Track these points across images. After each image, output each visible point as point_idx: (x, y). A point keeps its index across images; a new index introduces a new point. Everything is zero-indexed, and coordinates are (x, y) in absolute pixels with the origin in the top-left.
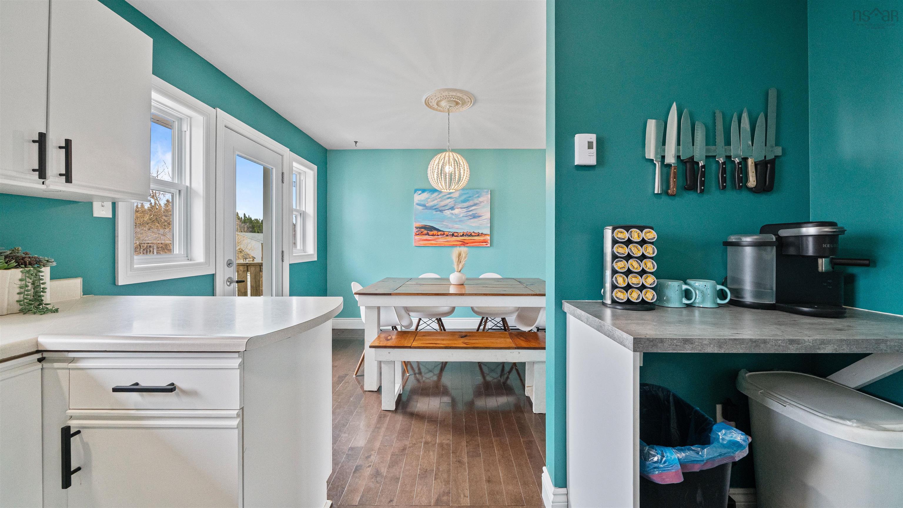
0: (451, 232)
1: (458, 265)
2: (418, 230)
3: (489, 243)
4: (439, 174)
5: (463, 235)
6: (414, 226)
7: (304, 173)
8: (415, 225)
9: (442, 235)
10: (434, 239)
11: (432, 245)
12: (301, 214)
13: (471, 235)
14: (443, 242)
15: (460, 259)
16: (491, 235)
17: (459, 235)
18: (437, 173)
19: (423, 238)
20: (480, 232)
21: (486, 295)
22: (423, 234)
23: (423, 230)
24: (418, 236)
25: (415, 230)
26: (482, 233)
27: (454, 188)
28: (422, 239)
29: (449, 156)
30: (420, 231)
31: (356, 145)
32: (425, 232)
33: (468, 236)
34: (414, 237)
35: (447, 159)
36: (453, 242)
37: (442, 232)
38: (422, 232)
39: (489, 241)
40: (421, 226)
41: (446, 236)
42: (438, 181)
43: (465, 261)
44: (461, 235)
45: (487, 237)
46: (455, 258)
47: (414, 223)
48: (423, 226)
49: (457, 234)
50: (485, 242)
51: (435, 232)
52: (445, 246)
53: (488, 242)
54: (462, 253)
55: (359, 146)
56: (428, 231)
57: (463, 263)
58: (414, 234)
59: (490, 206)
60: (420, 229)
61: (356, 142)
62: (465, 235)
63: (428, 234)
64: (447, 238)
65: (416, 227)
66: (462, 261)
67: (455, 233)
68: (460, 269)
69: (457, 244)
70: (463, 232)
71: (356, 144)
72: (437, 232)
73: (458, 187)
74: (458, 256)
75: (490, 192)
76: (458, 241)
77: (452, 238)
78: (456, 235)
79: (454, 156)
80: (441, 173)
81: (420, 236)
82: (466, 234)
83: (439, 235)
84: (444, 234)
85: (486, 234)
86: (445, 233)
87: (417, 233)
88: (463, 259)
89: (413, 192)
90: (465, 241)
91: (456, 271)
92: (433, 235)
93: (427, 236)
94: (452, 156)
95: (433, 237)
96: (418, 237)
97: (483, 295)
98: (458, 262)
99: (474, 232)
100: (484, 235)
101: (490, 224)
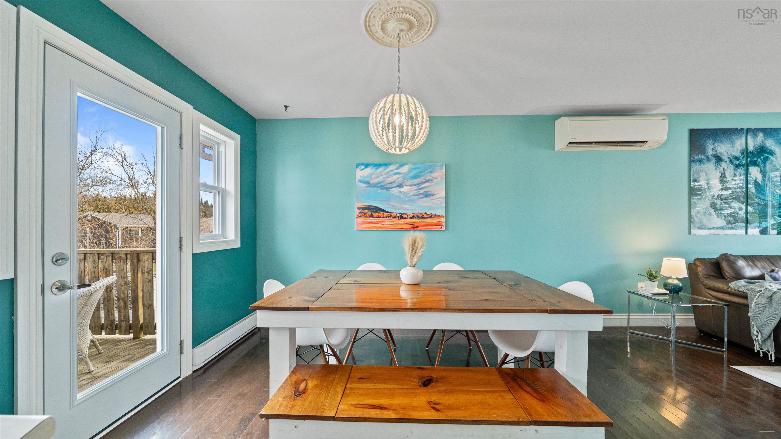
0: (399, 214)
1: (412, 257)
2: (361, 211)
3: (444, 226)
4: (385, 127)
5: (413, 217)
6: (356, 207)
7: (224, 143)
8: (357, 205)
9: (389, 217)
10: (379, 222)
11: (377, 228)
12: (219, 192)
13: (422, 217)
14: (390, 224)
15: (415, 248)
16: (446, 217)
17: (409, 216)
18: (383, 125)
19: (366, 221)
20: (434, 214)
21: (463, 312)
22: (366, 216)
23: (366, 211)
24: (360, 218)
25: (356, 212)
26: (435, 215)
27: (407, 146)
28: (364, 221)
29: (400, 100)
30: (362, 212)
31: (286, 111)
32: (369, 213)
33: (419, 218)
34: (356, 219)
35: (396, 104)
36: (402, 225)
37: (389, 214)
38: (365, 214)
39: (444, 224)
40: (365, 207)
41: (394, 218)
42: (384, 133)
43: (422, 252)
44: (411, 217)
45: (441, 219)
46: (407, 247)
47: (356, 203)
48: (367, 206)
49: (406, 215)
50: (439, 225)
51: (380, 214)
52: (392, 230)
53: (442, 225)
54: (418, 240)
55: (292, 113)
56: (372, 213)
57: (419, 254)
58: (356, 216)
59: (444, 183)
60: (363, 210)
61: (286, 107)
62: (415, 216)
63: (372, 216)
64: (395, 220)
65: (358, 208)
66: (418, 252)
67: (404, 215)
68: (414, 262)
69: (406, 227)
70: (414, 213)
71: (286, 109)
72: (383, 213)
73: (412, 144)
74: (411, 244)
75: (444, 167)
76: (407, 224)
77: (401, 220)
78: (405, 217)
79: (408, 101)
80: (388, 126)
81: (363, 218)
82: (417, 216)
83: (385, 217)
84: (391, 216)
85: (440, 216)
86: (392, 214)
87: (360, 215)
88: (419, 248)
89: (355, 167)
90: (416, 224)
91: (409, 265)
92: (378, 217)
93: (371, 218)
94: (405, 100)
95: (378, 219)
96: (361, 220)
97: (458, 311)
98: (412, 252)
99: (425, 213)
100: (437, 217)
101: (444, 204)
